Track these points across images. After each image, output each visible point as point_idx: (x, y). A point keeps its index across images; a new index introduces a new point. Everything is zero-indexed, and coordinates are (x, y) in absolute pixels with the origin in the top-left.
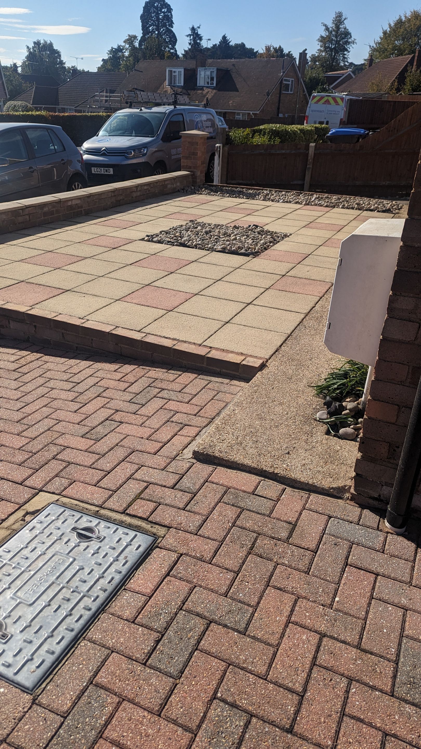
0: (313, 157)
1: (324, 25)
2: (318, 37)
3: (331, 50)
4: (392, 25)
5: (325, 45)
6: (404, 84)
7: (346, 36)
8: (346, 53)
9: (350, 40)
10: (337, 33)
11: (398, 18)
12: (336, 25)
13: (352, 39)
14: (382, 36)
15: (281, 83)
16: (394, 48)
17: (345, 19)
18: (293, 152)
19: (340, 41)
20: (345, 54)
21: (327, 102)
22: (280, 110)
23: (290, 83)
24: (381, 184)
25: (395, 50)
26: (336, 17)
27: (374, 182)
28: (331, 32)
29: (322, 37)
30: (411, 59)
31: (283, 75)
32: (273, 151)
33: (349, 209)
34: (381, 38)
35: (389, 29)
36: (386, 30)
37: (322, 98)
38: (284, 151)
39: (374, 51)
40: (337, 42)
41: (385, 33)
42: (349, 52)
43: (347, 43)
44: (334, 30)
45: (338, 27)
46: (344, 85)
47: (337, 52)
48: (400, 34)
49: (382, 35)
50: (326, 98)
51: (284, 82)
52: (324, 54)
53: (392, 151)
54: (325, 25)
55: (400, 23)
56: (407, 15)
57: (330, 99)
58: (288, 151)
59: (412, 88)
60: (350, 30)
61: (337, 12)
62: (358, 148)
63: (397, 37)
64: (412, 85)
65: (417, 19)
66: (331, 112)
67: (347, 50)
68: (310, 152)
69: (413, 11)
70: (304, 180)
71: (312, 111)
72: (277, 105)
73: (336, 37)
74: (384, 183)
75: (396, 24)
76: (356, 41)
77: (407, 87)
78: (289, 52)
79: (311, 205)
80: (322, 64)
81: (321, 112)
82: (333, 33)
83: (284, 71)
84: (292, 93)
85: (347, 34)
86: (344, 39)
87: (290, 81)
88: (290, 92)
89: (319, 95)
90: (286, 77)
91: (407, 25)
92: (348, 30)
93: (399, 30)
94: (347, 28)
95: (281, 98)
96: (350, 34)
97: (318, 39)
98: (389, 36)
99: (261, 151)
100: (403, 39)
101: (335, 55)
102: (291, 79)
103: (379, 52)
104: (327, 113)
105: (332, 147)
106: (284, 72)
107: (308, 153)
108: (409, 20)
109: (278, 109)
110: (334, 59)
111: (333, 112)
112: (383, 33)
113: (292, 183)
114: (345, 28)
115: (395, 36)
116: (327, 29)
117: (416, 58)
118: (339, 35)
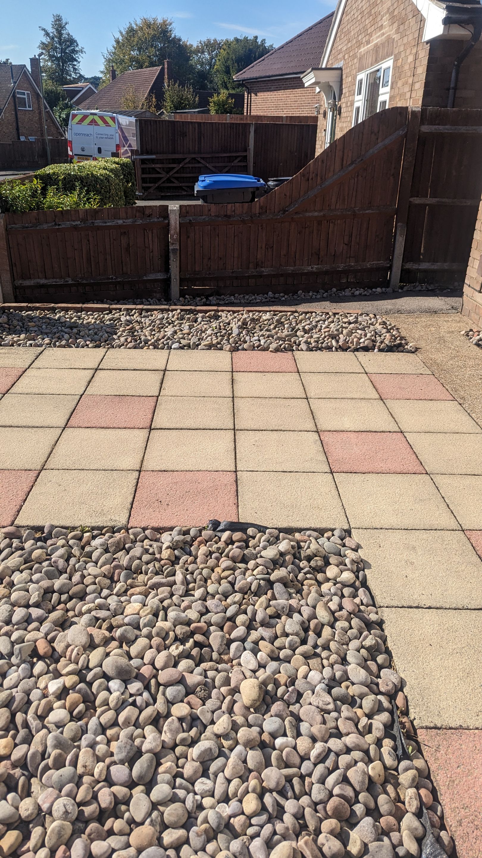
0: (178, 230)
1: (42, 30)
2: (38, 44)
3: (57, 59)
4: (124, 33)
5: (49, 52)
6: (164, 100)
7: (71, 44)
8: (75, 63)
9: (77, 49)
10: (61, 40)
11: (128, 25)
12: (57, 30)
13: (80, 47)
14: (115, 46)
15: (14, 96)
16: (132, 59)
17: (66, 24)
18: (139, 222)
19: (66, 49)
20: (75, 65)
21: (93, 122)
22: (20, 131)
23: (26, 96)
24: (306, 271)
25: (133, 61)
26: (56, 21)
27: (292, 268)
28: (53, 38)
29: (43, 43)
30: (160, 72)
31: (14, 86)
32: (98, 223)
33: (321, 349)
34: (114, 47)
35: (121, 38)
36: (118, 38)
37: (85, 117)
38: (120, 222)
39: (109, 62)
40: (63, 51)
41: (117, 42)
42: (79, 63)
43: (74, 51)
44: (56, 37)
45: (60, 34)
46: (87, 101)
47: (64, 62)
48: (135, 43)
49: (115, 44)
50: (91, 118)
51: (18, 96)
52: (49, 64)
53: (316, 214)
54: (44, 30)
55: (131, 31)
56: (138, 23)
57: (97, 118)
58: (129, 221)
59: (174, 105)
60: (75, 37)
61: (55, 15)
62: (257, 212)
63: (132, 47)
64: (173, 101)
65: (150, 28)
66: (102, 136)
67: (76, 61)
68: (172, 222)
69: (142, 18)
70: (167, 269)
71: (76, 134)
72: (14, 124)
73: (60, 44)
74: (309, 268)
75: (127, 33)
76: (84, 50)
77: (168, 104)
78: (7, 60)
79: (244, 349)
80: (50, 75)
81: (88, 135)
82: (56, 39)
83: (14, 80)
84: (31, 109)
85: (72, 41)
86: (69, 46)
87: (25, 94)
88: (28, 109)
89: (81, 114)
90: (19, 89)
91: (140, 34)
92: (72, 36)
93: (132, 39)
94: (71, 34)
95: (19, 116)
96: (75, 41)
97: (39, 46)
98: (123, 45)
99: (74, 223)
100: (139, 49)
101: (63, 66)
102: (26, 92)
103: (116, 64)
104: (97, 137)
105: (209, 210)
106: (15, 83)
107: (168, 224)
108: (141, 29)
109: (18, 129)
110: (63, 70)
111: (104, 136)
112: (115, 41)
113: (145, 278)
114: (69, 34)
115: (130, 45)
116: (47, 34)
117: (166, 70)
118: (63, 42)
